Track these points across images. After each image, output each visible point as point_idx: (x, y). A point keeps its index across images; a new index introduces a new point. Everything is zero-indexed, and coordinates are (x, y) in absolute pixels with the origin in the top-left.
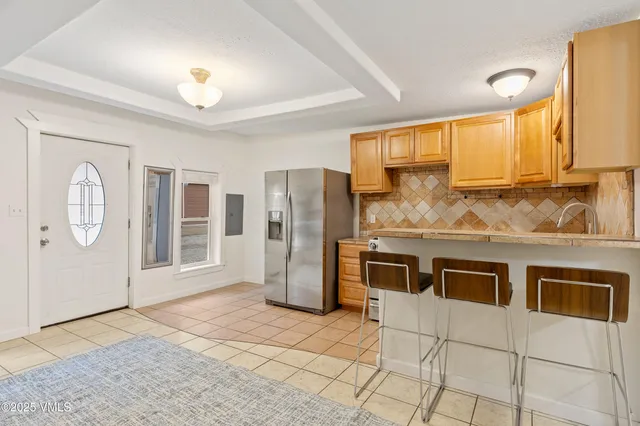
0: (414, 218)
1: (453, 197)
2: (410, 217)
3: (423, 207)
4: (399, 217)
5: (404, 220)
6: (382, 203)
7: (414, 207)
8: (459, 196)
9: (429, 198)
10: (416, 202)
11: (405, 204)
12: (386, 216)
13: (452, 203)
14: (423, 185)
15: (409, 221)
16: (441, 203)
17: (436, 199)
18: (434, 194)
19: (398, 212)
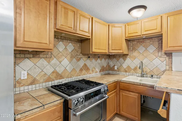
0: (60, 70)
1: (80, 57)
2: (58, 69)
3: (66, 62)
4: (49, 70)
5: (53, 72)
6: (35, 60)
7: (60, 62)
8: (82, 56)
9: (69, 57)
10: (61, 60)
11: (54, 61)
12: (38, 70)
13: (78, 60)
14: (66, 48)
15: (57, 73)
16: (74, 60)
17: (72, 57)
18: (72, 55)
19: (48, 67)
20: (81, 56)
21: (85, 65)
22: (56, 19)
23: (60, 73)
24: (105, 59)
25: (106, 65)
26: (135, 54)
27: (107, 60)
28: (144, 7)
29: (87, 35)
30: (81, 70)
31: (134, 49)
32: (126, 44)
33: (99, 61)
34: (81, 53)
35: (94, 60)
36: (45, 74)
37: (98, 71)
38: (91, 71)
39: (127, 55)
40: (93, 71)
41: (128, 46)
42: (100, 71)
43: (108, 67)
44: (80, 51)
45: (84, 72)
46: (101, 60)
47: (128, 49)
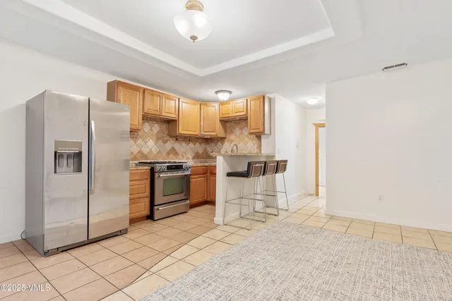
0: (146, 151)
2: (143, 150)
3: (151, 143)
4: (135, 150)
5: (139, 152)
7: (146, 143)
8: (169, 138)
9: (155, 138)
10: (147, 140)
11: (140, 141)
13: (165, 142)
14: (151, 130)
15: (142, 153)
16: (160, 142)
17: (158, 139)
18: (157, 136)
19: (135, 146)
20: (167, 138)
21: (173, 149)
22: (143, 101)
23: (146, 154)
24: (200, 144)
25: (202, 151)
26: (232, 137)
27: (203, 145)
28: (230, 92)
29: (173, 116)
30: (168, 153)
31: (231, 132)
32: (221, 126)
33: (191, 145)
34: (168, 135)
35: (184, 144)
36: (132, 153)
37: (191, 157)
38: (180, 157)
39: (225, 138)
40: (183, 157)
41: (225, 128)
42: (193, 158)
43: (205, 154)
44: (166, 133)
45: (171, 156)
46: (195, 145)
47: (226, 132)
